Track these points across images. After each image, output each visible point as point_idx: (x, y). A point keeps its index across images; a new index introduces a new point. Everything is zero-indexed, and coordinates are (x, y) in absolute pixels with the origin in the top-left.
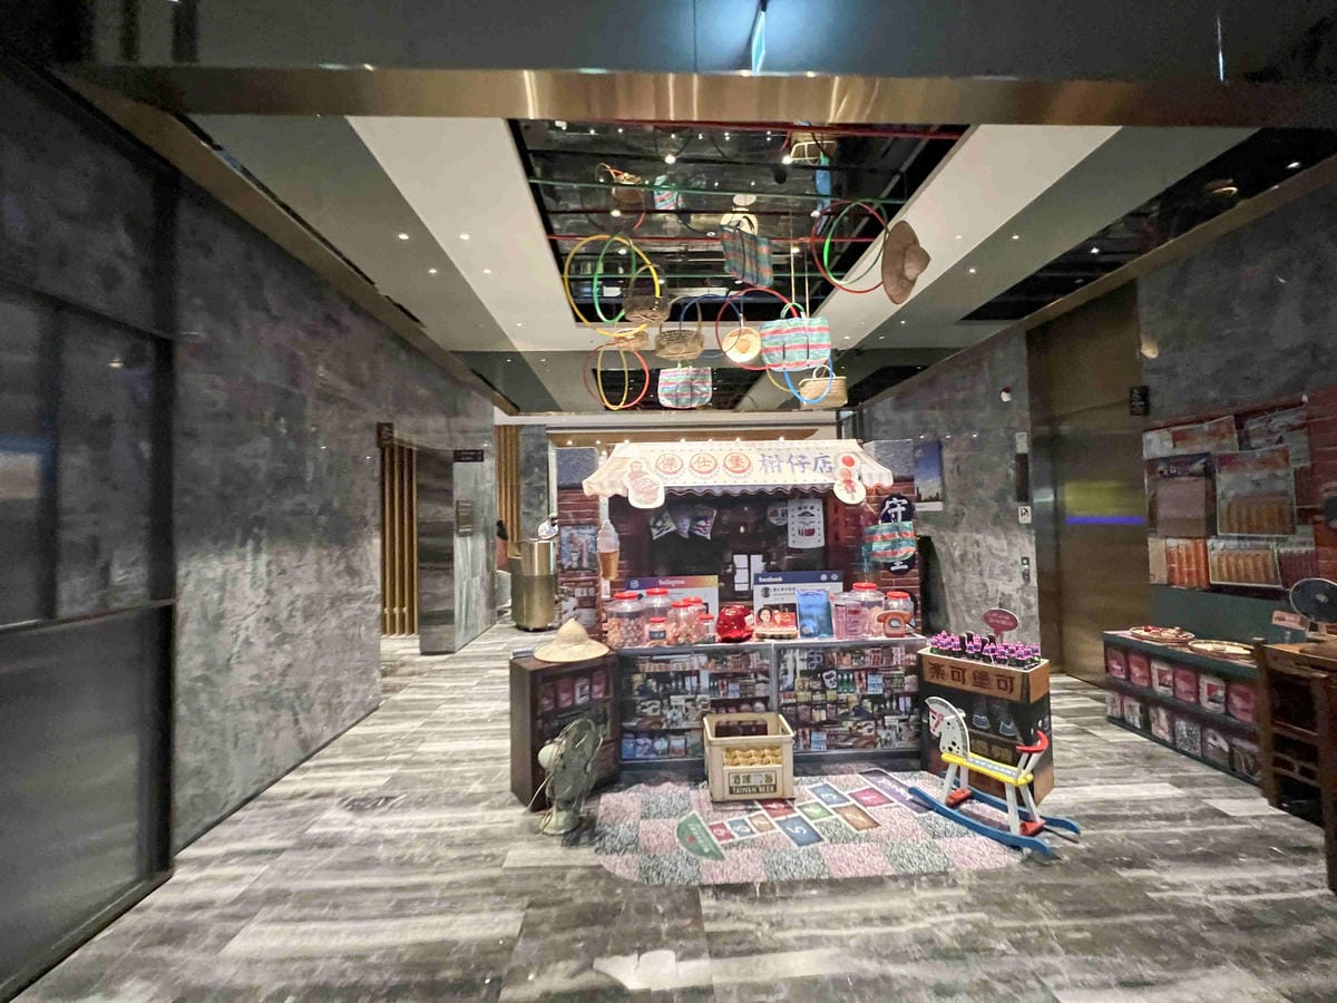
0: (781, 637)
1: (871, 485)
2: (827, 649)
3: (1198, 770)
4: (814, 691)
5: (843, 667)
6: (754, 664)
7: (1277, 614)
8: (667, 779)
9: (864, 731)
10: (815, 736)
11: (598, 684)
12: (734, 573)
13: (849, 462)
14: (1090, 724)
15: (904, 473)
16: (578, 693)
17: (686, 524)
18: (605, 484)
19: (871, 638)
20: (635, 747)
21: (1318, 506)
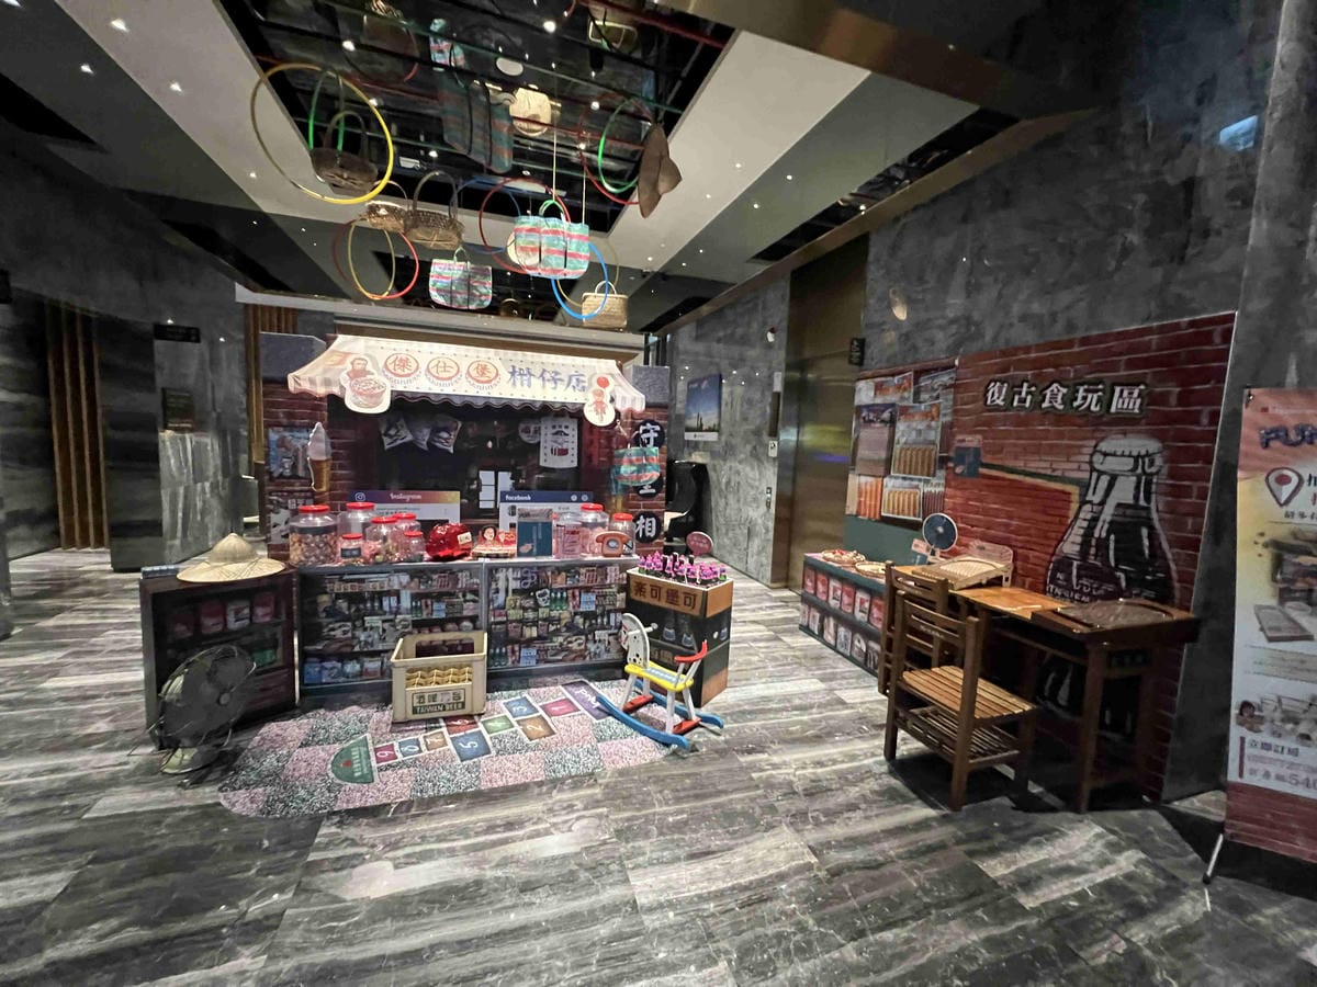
0: (498, 556)
1: (622, 408)
2: (542, 568)
3: (845, 667)
4: (525, 609)
5: (555, 586)
6: (464, 580)
7: (916, 541)
8: (355, 703)
9: (574, 646)
10: (524, 652)
11: (264, 605)
12: (479, 489)
13: (603, 383)
14: (785, 631)
15: (659, 399)
16: (231, 618)
17: (424, 436)
18: (318, 381)
19: (590, 558)
20: (320, 672)
21: (952, 454)
